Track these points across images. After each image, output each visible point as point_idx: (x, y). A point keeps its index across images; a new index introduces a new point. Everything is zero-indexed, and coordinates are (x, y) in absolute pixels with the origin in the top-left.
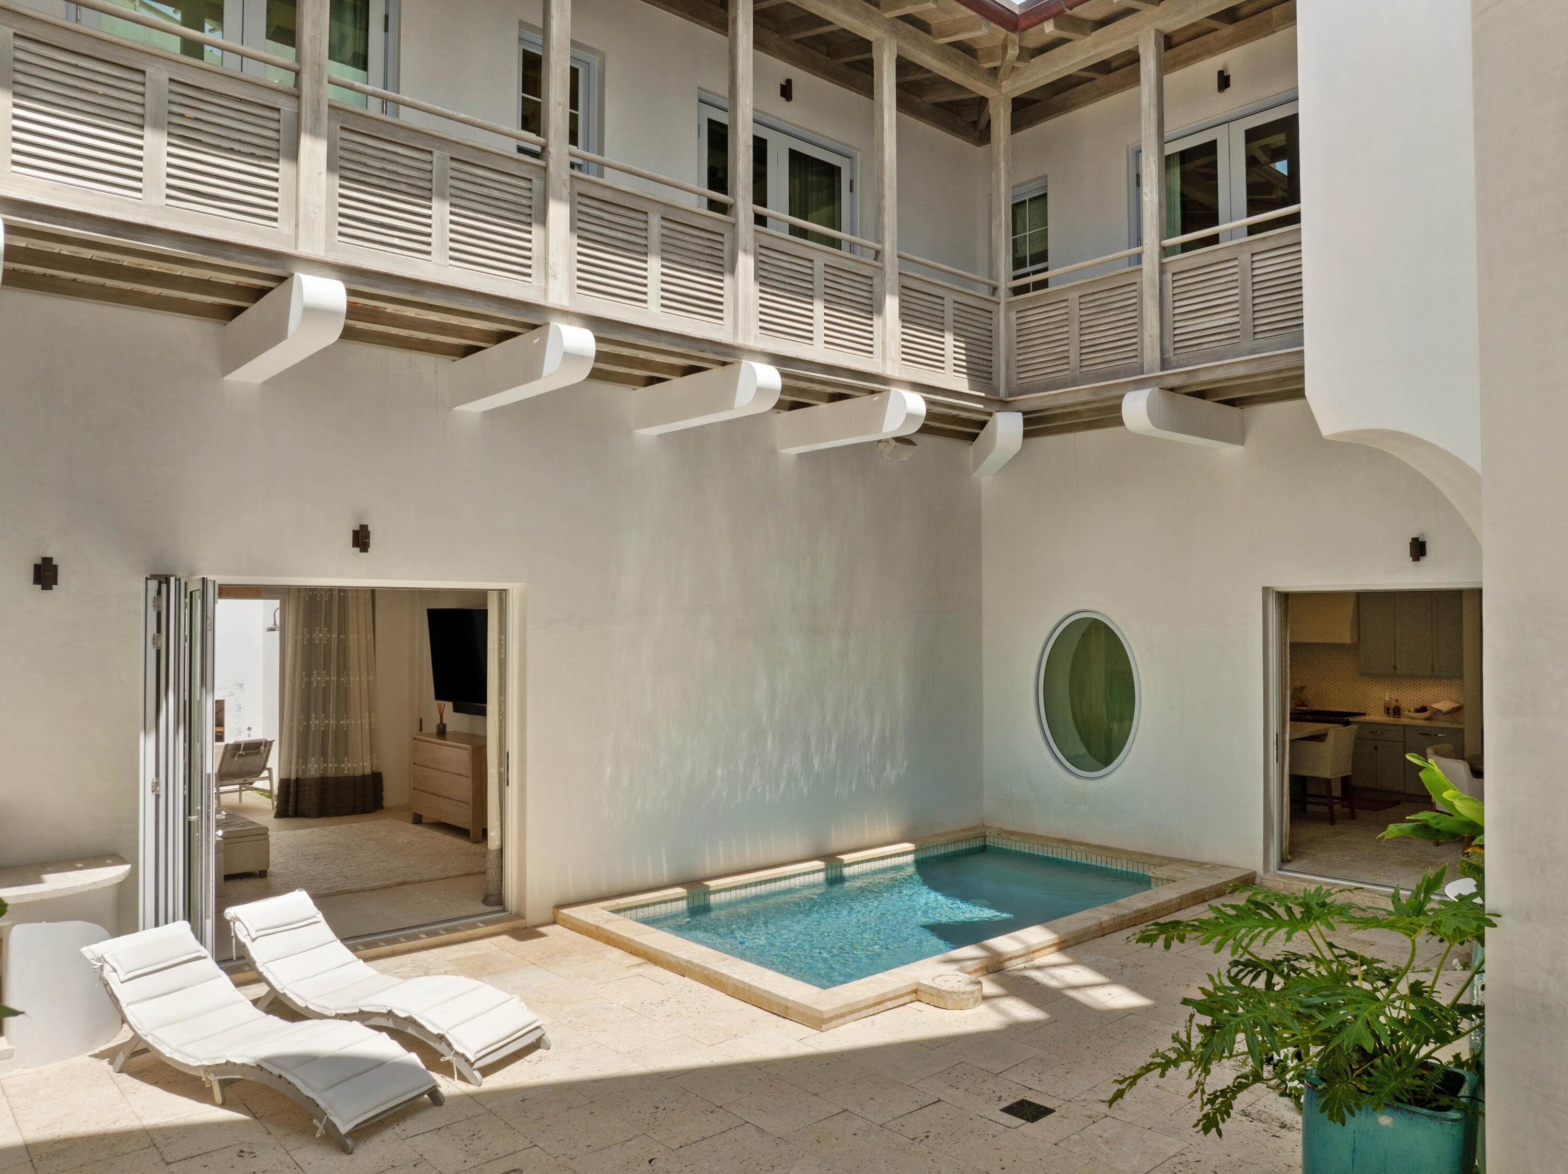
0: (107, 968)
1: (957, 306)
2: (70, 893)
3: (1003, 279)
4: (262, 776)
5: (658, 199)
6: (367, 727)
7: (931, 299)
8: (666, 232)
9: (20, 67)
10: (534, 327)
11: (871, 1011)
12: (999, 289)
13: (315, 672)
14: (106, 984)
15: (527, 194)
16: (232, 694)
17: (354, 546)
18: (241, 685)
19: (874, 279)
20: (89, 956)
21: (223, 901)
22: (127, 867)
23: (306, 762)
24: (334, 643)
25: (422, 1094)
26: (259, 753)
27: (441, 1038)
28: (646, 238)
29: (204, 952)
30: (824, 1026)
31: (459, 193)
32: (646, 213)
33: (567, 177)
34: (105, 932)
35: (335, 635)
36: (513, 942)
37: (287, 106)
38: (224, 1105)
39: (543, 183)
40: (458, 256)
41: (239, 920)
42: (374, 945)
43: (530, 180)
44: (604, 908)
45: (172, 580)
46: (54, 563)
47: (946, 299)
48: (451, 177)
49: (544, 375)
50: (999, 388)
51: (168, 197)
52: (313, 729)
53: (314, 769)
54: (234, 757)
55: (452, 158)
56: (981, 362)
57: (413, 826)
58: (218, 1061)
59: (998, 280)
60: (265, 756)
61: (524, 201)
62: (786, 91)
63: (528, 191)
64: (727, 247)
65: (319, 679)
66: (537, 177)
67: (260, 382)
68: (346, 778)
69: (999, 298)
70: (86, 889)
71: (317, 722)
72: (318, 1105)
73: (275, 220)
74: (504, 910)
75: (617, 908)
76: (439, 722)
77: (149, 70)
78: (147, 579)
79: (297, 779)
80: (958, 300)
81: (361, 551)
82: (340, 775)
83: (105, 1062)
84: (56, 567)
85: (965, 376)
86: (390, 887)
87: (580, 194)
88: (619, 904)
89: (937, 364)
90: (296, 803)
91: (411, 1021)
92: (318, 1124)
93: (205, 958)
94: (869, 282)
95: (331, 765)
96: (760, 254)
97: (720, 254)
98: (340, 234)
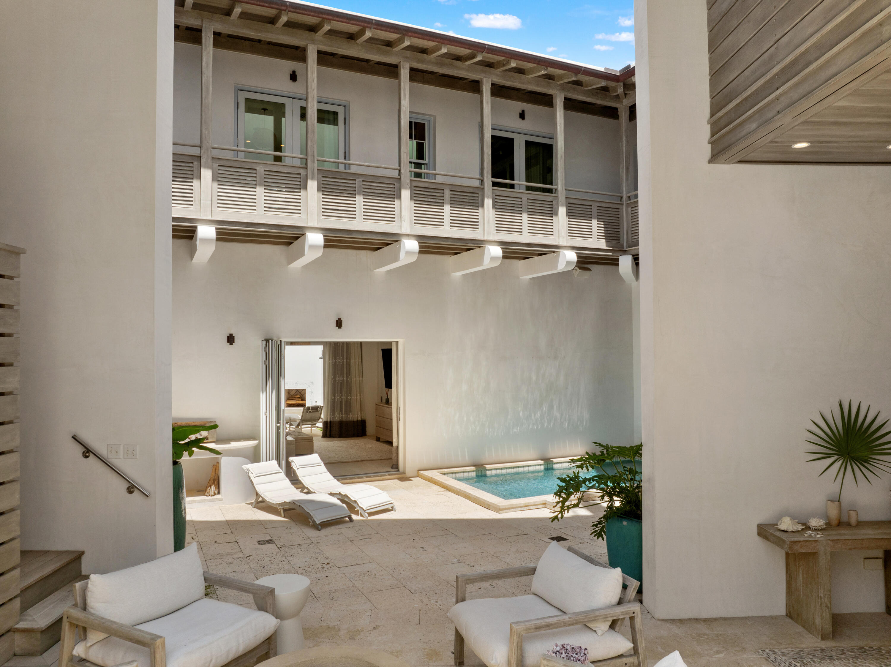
0: (250, 472)
1: (599, 208)
2: (239, 448)
3: (625, 193)
4: (319, 421)
5: (448, 183)
6: (359, 400)
7: (584, 207)
8: (452, 196)
9: (220, 175)
10: (397, 241)
11: (522, 509)
12: (623, 198)
13: (337, 376)
14: (250, 478)
15: (393, 190)
16: (309, 386)
17: (336, 326)
18: (312, 383)
19: (553, 202)
20: (245, 468)
21: (288, 455)
22: (258, 441)
23: (334, 414)
24: (345, 363)
25: (346, 517)
26: (317, 411)
27: (355, 502)
28: (443, 199)
29: (281, 471)
30: (500, 512)
31: (366, 194)
32: (443, 190)
33: (408, 181)
34: (250, 462)
35: (345, 360)
36: (399, 482)
37: (302, 172)
38: (284, 517)
39: (399, 185)
40: (366, 217)
41: (293, 462)
42: (346, 479)
43: (394, 184)
44: (438, 472)
45: (270, 341)
46: (233, 335)
47: (592, 206)
48: (363, 188)
49: (400, 259)
50: (624, 244)
51: (265, 211)
52: (337, 400)
53: (337, 418)
54: (307, 412)
55: (363, 181)
56: (613, 232)
57: (375, 442)
58: (282, 502)
59: (622, 193)
60: (320, 412)
61: (392, 193)
62: (522, 116)
63: (393, 189)
64: (480, 198)
65: (339, 379)
66: (397, 183)
67: (301, 266)
68: (350, 422)
69: (623, 201)
70: (244, 447)
71: (338, 397)
72: (310, 515)
73: (300, 213)
74: (398, 471)
75: (444, 473)
76: (386, 398)
77: (257, 168)
78: (262, 341)
79: (330, 422)
80: (599, 205)
81: (339, 328)
82: (347, 420)
83: (250, 505)
84: (234, 337)
85: (604, 240)
86: (358, 461)
87: (415, 187)
88: (445, 471)
89: (589, 236)
90: (330, 431)
91: (346, 496)
92: (310, 521)
93: (281, 473)
94: (551, 203)
95: (344, 416)
96: (496, 199)
97: (477, 202)
98: (323, 215)
